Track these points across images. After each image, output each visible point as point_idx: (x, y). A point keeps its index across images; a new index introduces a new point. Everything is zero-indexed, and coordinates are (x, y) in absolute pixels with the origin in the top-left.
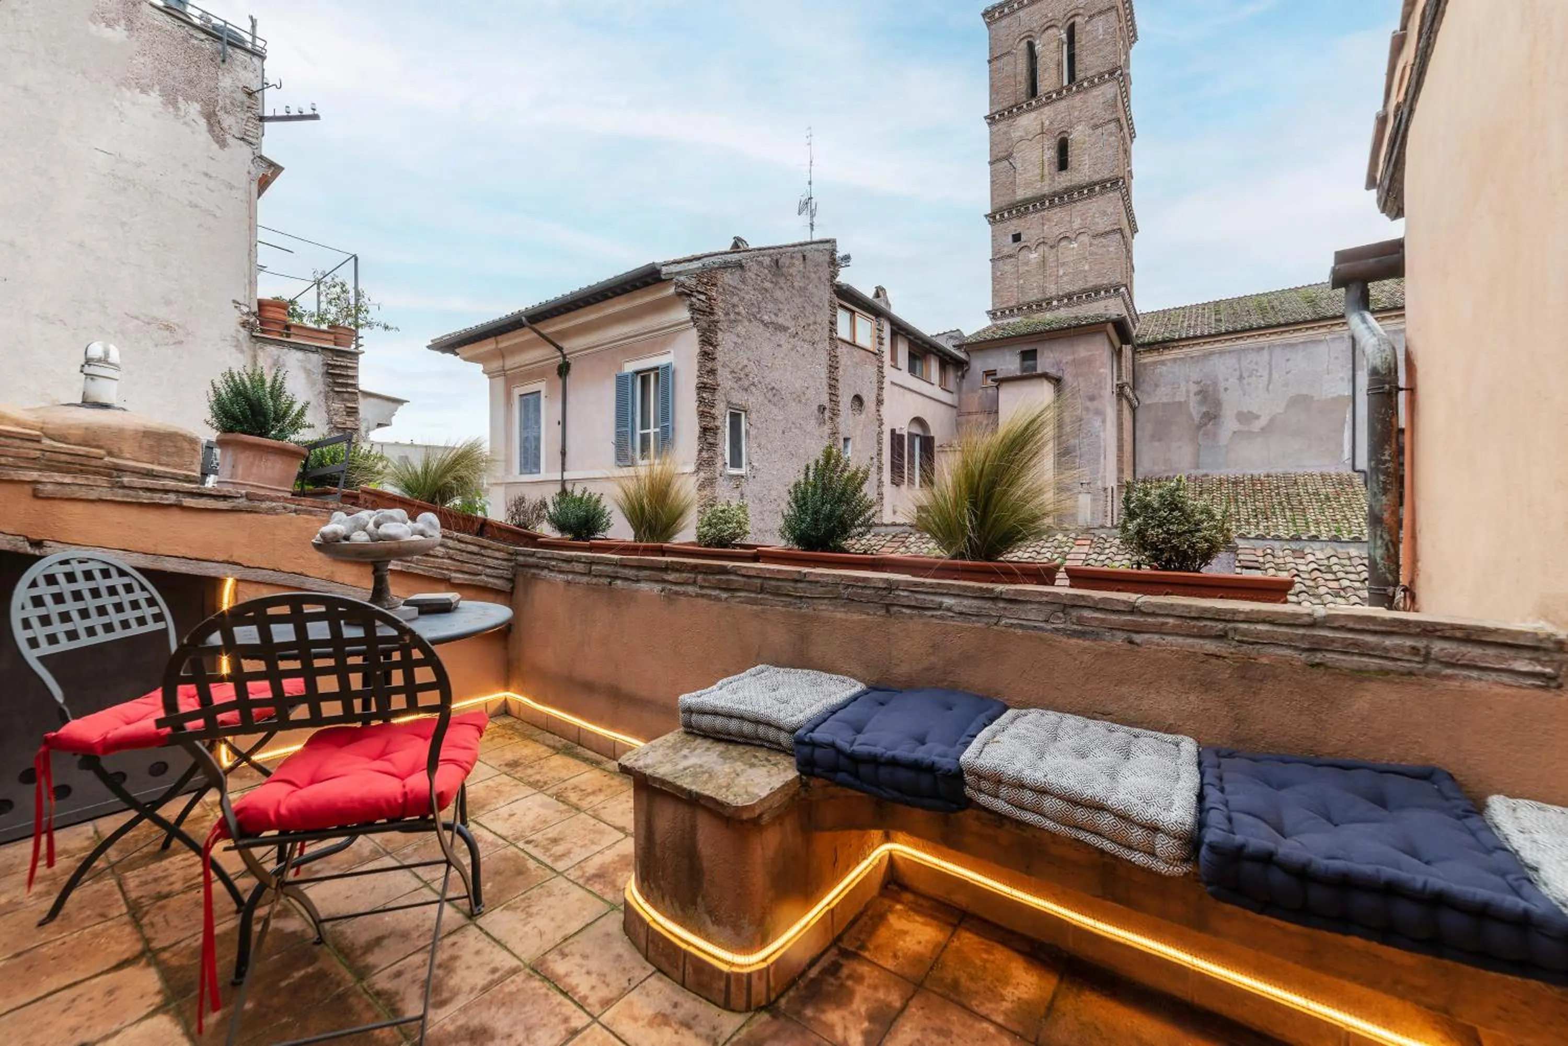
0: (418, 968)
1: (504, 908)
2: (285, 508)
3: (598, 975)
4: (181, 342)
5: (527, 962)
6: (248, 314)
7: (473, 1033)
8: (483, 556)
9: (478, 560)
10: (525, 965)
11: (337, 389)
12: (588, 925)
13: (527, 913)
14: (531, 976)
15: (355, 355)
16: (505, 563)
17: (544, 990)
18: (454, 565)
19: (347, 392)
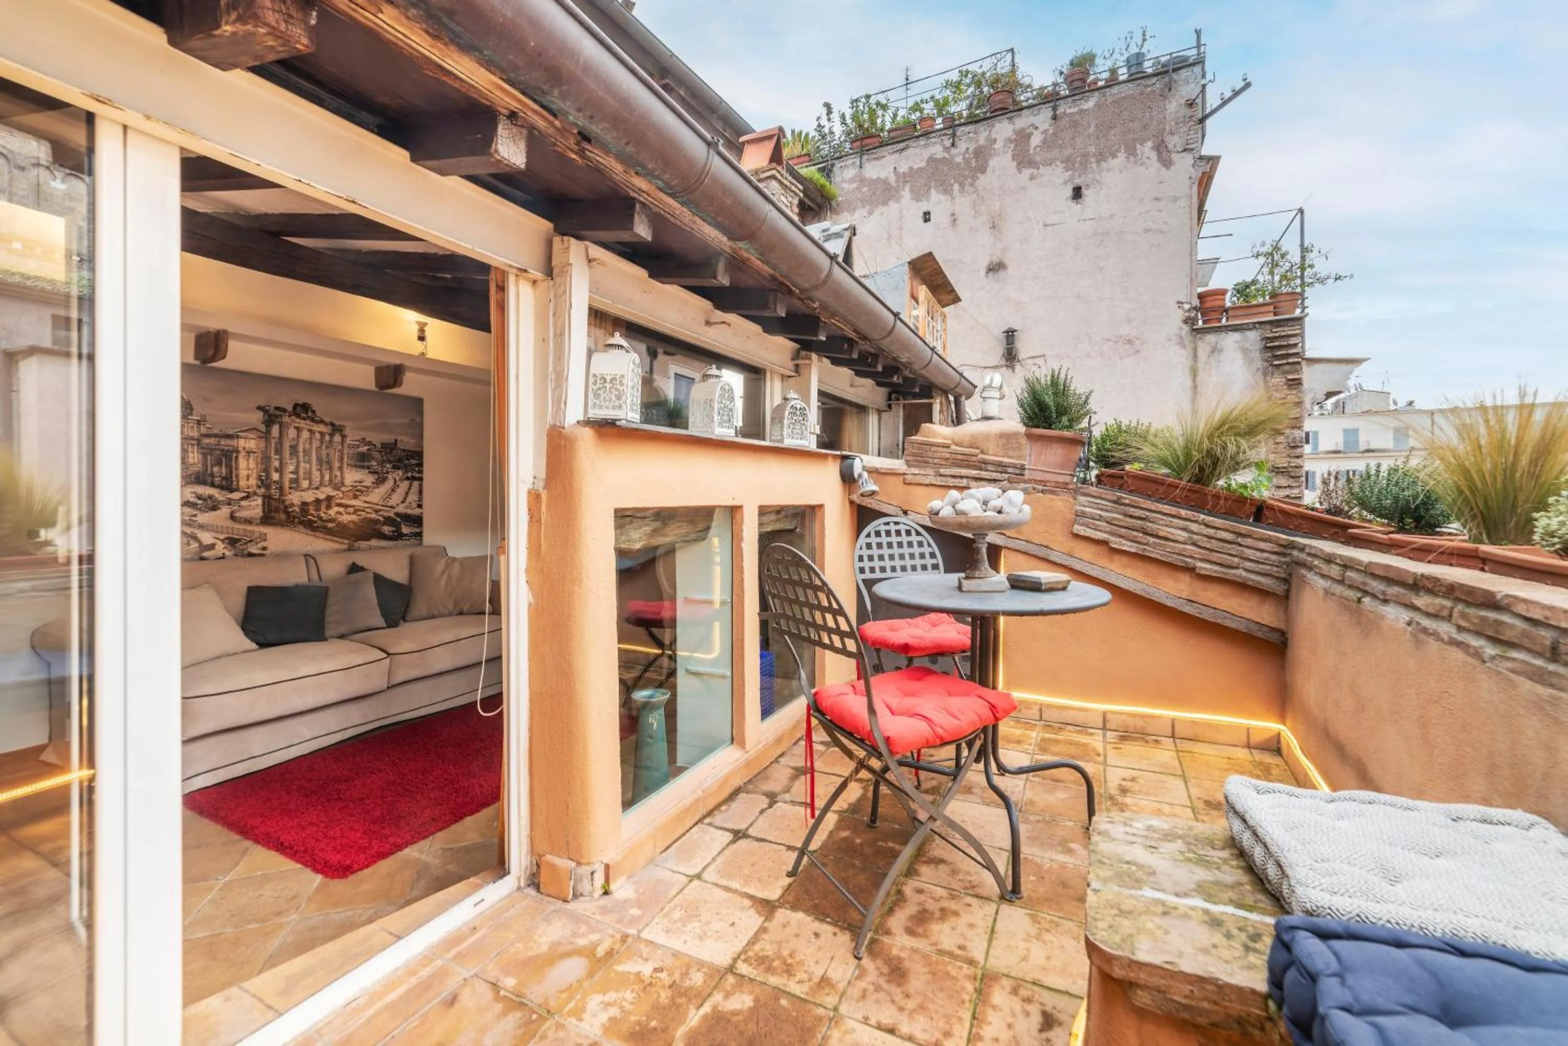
0: (933, 898)
1: (1031, 915)
2: (1034, 489)
3: (1014, 1037)
4: (1138, 351)
5: (988, 966)
6: (1189, 310)
7: (898, 968)
8: (1240, 545)
9: (1234, 549)
10: (984, 968)
11: (1277, 363)
12: (1067, 993)
13: (1039, 934)
14: (975, 979)
15: (1299, 320)
16: (1274, 557)
17: (967, 998)
18: (1199, 553)
19: (1288, 363)
